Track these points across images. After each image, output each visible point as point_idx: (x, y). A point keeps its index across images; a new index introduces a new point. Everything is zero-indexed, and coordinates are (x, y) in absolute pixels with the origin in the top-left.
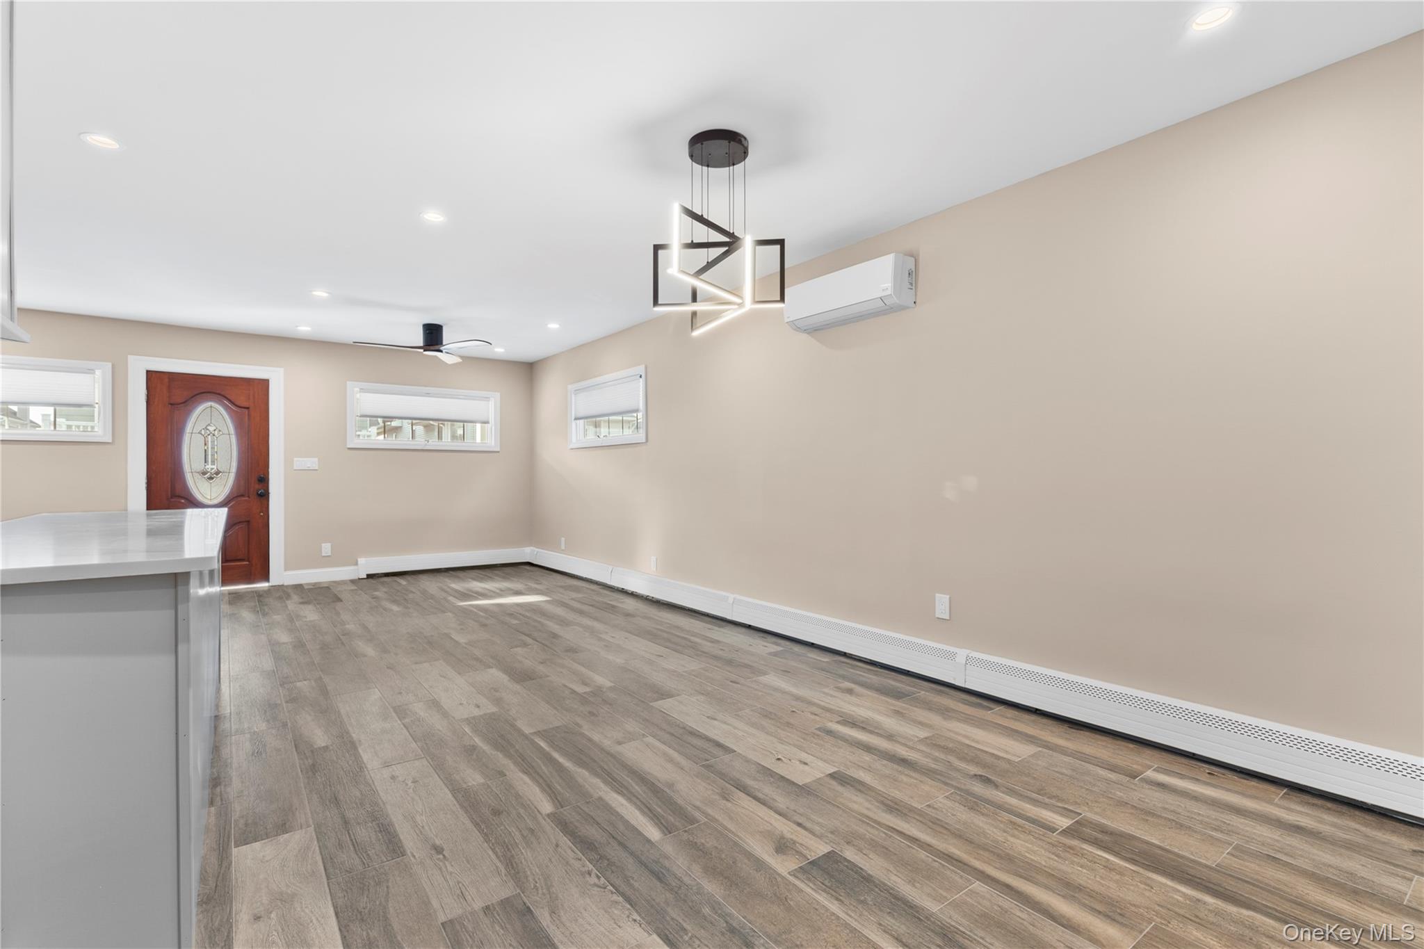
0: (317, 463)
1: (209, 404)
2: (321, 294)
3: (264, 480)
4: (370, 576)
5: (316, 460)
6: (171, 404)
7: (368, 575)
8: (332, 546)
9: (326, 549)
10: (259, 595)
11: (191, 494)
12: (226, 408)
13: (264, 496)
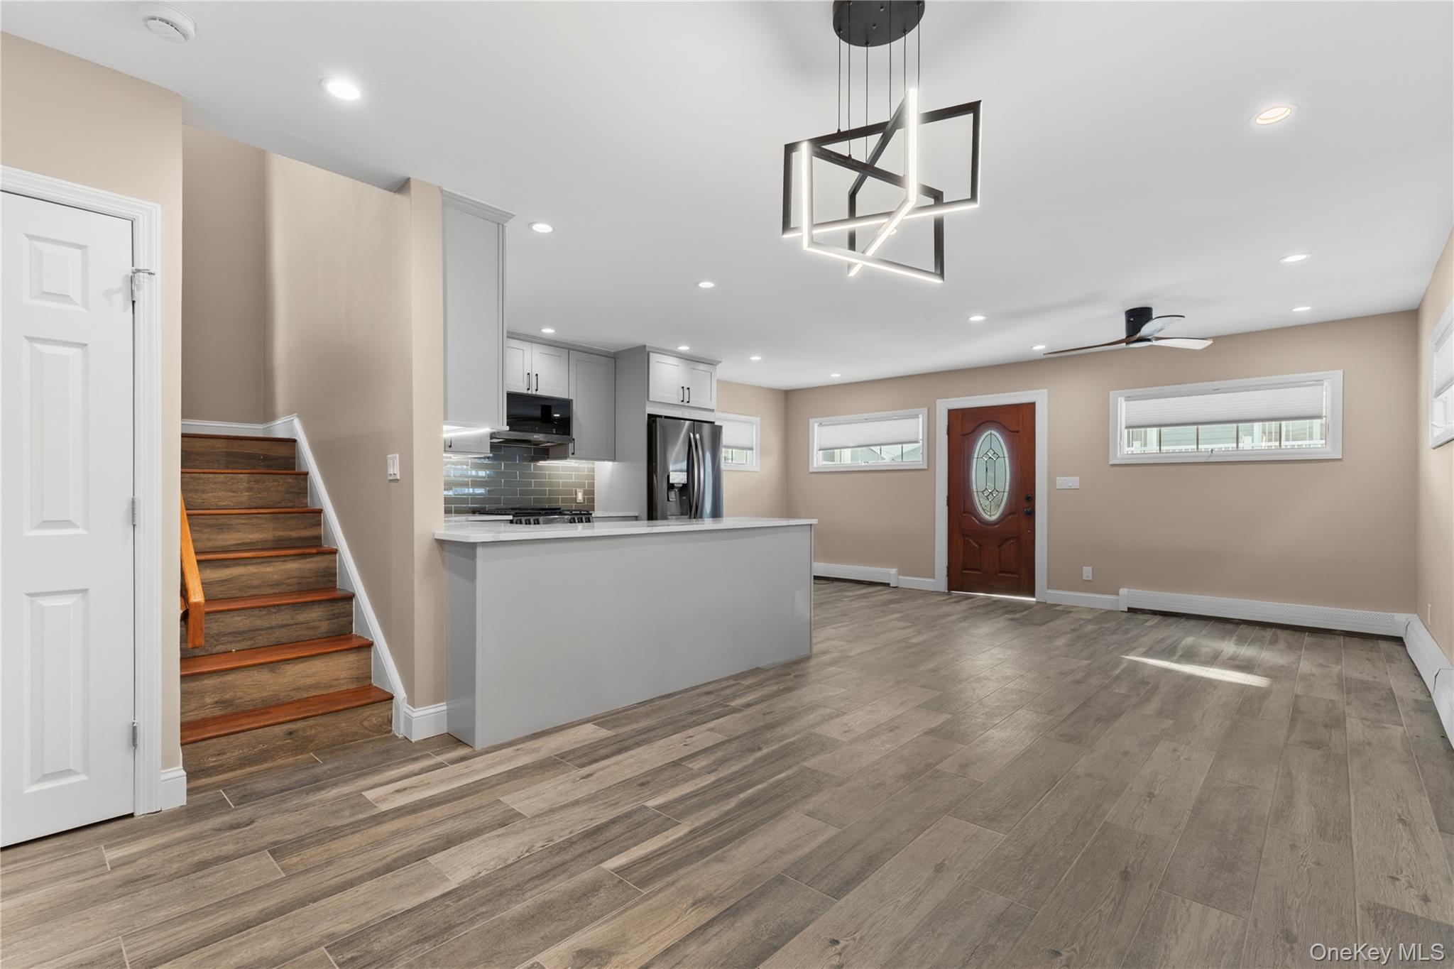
0: (1078, 482)
1: (989, 432)
2: (977, 318)
3: (1031, 499)
4: (1131, 610)
5: (1078, 478)
6: (964, 435)
7: (1129, 608)
8: (1093, 570)
9: (1087, 572)
10: (1027, 606)
11: (975, 509)
12: (1002, 433)
13: (1031, 514)
